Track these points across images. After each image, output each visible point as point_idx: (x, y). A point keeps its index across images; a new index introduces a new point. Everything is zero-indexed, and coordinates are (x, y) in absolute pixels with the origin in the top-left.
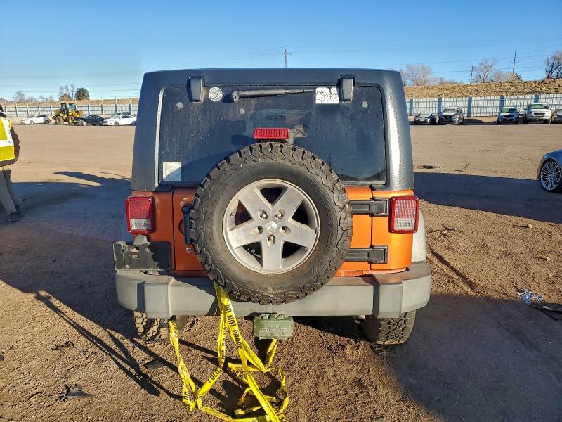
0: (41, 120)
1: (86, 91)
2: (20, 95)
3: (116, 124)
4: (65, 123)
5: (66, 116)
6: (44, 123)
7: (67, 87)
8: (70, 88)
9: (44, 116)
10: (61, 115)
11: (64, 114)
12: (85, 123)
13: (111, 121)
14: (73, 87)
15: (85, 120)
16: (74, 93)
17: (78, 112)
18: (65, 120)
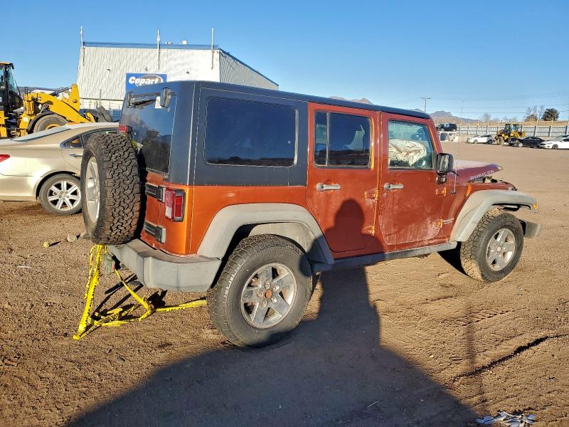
0: (485, 140)
1: (556, 112)
2: (487, 116)
3: (555, 147)
4: (505, 143)
5: (507, 137)
6: (488, 143)
7: (535, 107)
8: (539, 109)
9: (488, 136)
10: (503, 135)
11: (506, 135)
12: (521, 145)
13: (549, 145)
14: (542, 107)
15: (521, 141)
16: (542, 114)
17: (520, 134)
18: (506, 141)
